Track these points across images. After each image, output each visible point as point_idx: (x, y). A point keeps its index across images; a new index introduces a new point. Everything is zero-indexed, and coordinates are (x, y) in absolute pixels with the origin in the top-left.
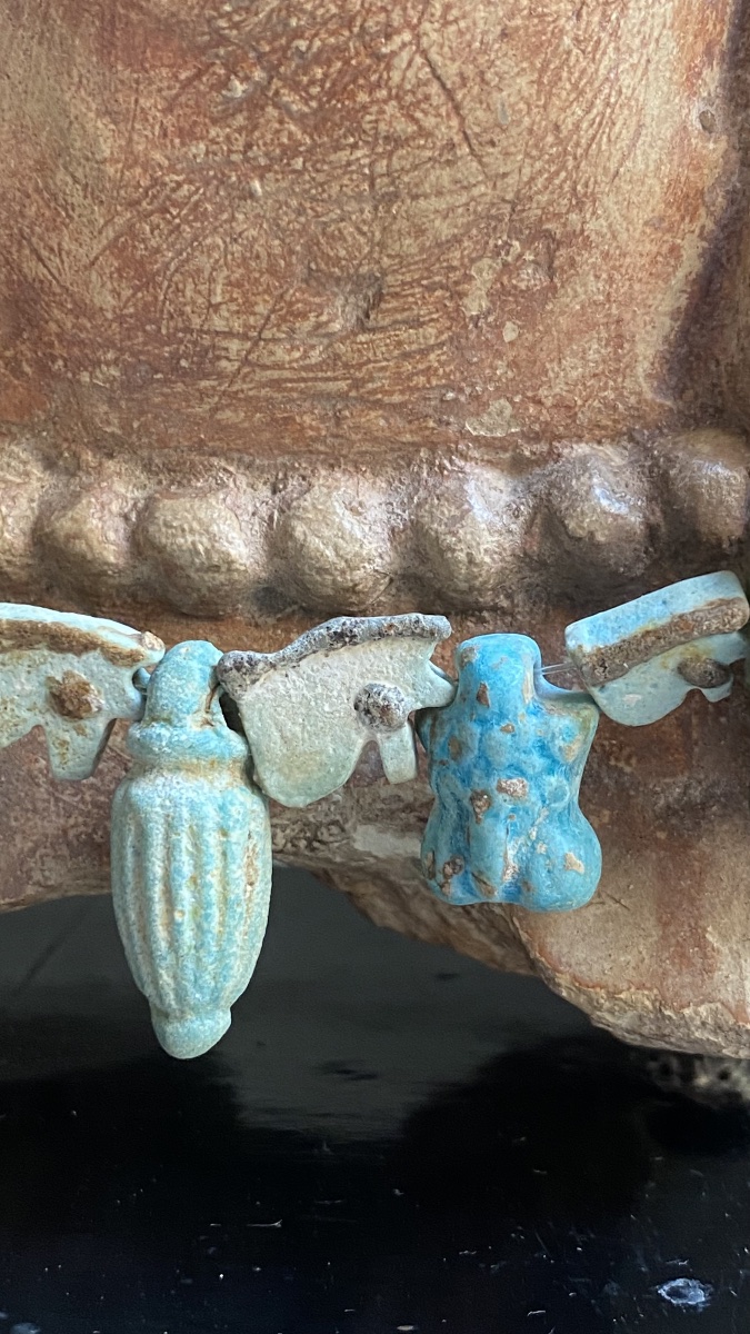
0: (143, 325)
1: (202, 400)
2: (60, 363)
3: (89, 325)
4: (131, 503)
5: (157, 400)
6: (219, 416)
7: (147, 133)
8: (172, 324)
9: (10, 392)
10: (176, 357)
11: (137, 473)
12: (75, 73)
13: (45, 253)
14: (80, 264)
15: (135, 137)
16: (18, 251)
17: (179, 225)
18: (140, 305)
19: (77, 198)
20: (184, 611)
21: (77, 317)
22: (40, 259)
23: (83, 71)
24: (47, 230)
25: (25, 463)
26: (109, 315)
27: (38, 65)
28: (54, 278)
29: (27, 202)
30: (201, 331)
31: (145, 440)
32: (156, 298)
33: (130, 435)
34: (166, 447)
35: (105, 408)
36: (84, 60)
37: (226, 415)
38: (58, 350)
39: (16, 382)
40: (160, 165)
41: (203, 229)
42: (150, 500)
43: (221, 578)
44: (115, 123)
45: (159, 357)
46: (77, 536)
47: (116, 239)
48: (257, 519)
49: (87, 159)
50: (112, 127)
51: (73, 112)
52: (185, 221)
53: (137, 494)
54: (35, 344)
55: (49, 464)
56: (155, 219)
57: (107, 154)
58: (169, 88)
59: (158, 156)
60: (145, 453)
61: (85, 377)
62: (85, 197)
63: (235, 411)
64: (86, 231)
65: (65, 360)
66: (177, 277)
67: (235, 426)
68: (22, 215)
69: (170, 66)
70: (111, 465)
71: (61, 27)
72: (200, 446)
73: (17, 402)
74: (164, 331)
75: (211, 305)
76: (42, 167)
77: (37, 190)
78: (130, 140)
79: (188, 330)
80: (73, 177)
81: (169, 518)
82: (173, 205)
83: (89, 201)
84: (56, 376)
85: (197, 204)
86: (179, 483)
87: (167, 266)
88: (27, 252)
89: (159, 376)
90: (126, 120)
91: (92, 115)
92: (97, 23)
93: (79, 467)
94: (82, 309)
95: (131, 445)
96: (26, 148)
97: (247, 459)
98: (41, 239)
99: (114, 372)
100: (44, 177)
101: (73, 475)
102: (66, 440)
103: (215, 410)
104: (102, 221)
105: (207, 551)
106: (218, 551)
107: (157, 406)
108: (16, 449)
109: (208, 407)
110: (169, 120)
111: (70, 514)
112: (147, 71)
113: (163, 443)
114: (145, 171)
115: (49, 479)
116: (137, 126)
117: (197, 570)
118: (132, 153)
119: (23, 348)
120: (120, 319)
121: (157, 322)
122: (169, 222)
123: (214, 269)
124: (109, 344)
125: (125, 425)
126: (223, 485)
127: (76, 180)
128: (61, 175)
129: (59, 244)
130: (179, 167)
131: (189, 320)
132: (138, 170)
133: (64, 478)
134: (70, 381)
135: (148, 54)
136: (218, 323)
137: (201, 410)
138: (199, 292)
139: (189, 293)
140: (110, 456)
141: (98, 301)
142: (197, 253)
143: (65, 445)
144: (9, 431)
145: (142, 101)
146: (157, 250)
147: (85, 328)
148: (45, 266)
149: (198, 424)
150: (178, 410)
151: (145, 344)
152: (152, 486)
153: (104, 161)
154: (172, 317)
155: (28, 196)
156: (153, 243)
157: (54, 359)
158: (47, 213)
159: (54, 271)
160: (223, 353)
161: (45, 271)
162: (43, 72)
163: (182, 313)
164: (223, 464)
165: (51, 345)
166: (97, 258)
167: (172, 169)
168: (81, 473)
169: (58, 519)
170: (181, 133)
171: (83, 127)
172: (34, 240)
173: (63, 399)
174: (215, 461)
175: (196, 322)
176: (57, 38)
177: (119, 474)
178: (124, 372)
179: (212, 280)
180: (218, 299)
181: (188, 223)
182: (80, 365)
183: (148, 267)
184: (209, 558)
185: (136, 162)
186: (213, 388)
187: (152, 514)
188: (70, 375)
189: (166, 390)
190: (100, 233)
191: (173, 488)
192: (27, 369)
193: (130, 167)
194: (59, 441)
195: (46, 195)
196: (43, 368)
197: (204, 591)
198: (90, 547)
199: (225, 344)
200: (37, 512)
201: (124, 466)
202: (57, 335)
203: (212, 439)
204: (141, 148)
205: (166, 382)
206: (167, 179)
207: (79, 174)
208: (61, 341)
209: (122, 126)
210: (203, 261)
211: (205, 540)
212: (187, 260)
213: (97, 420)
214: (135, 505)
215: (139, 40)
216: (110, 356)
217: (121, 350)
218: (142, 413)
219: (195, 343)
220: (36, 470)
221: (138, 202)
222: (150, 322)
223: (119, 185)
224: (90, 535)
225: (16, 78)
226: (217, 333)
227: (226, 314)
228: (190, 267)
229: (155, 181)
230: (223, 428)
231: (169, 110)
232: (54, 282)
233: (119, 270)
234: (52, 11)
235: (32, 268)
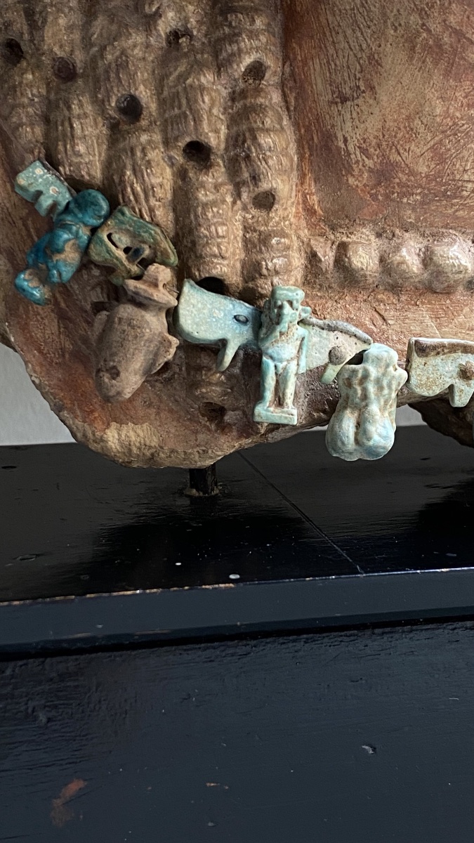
0: (436, 179)
1: (452, 207)
2: (396, 195)
3: (413, 179)
4: (418, 249)
5: (433, 208)
6: (457, 214)
7: (456, 106)
8: (448, 178)
9: (369, 207)
10: (446, 191)
11: (418, 237)
12: (432, 83)
13: (401, 151)
14: (416, 156)
15: (451, 107)
16: (390, 151)
17: (459, 140)
18: (437, 171)
19: (422, 130)
20: (438, 291)
21: (409, 176)
22: (399, 154)
23: (436, 82)
24: (406, 142)
25: (368, 236)
26: (423, 175)
27: (416, 79)
28: (404, 161)
29: (399, 131)
30: (459, 180)
31: (424, 224)
32: (444, 168)
33: (418, 223)
34: (433, 226)
35: (410, 212)
36: (437, 78)
37: (460, 213)
38: (397, 189)
39: (373, 203)
40: (458, 118)
41: (468, 141)
42: (427, 248)
43: (461, 276)
44: (444, 101)
45: (440, 191)
46: (402, 263)
47: (434, 145)
48: (470, 253)
49: (430, 115)
50: (442, 103)
51: (428, 97)
52: (462, 138)
53: (419, 246)
54: (387, 187)
55: (379, 235)
56: (451, 138)
57: (438, 113)
58: (468, 89)
59: (458, 114)
60: (422, 230)
61: (405, 200)
62: (425, 130)
63: (464, 211)
64: (422, 143)
65: (398, 193)
66: (455, 160)
67: (463, 217)
68: (395, 137)
69: (471, 81)
70: (407, 235)
71: (430, 65)
72: (446, 226)
73: (371, 211)
74: (444, 181)
75: (465, 170)
76: (409, 118)
77: (405, 127)
78: (448, 108)
79: (454, 180)
80: (422, 121)
81: (442, 253)
82: (459, 132)
83: (426, 131)
84: (393, 200)
85: (468, 132)
86: (438, 241)
87: (451, 155)
88: (394, 151)
89: (437, 198)
90: (448, 101)
91: (435, 98)
92: (446, 64)
93: (394, 236)
94: (412, 173)
95: (417, 227)
96: (403, 111)
97: (463, 230)
98: (402, 146)
99: (418, 197)
100: (409, 122)
101: (392, 239)
102: (389, 225)
103: (457, 211)
104: (430, 139)
105: (458, 265)
106: (463, 265)
107: (433, 210)
108: (364, 230)
109: (453, 210)
110: (465, 101)
111: (399, 254)
112: (461, 82)
113: (431, 225)
114: (452, 119)
115: (379, 242)
116: (453, 103)
117: (453, 273)
118: (448, 113)
119: (381, 189)
120: (427, 176)
121: (442, 177)
122: (456, 139)
123: (469, 156)
124: (420, 186)
125: (417, 219)
126: (454, 240)
127: (422, 124)
128: (417, 121)
129: (409, 148)
130: (465, 118)
131: (455, 176)
132: (449, 119)
133: (387, 241)
134: (398, 202)
135: (463, 76)
136: (466, 177)
137: (450, 211)
138: (461, 165)
139: (457, 166)
140: (407, 231)
141: (420, 170)
142: (464, 151)
143: (388, 228)
144: (363, 223)
145: (456, 94)
146: (449, 150)
147: (411, 181)
148: (400, 156)
149: (448, 217)
150: (441, 212)
151: (435, 186)
152: (425, 243)
153: (436, 116)
154: (448, 175)
155: (400, 129)
156: (448, 147)
157: (393, 193)
158: (407, 136)
159: (404, 159)
160: (464, 189)
161: (400, 158)
162: (418, 82)
163: (453, 173)
164: (454, 232)
165: (394, 188)
166: (424, 153)
167: (462, 119)
168: (395, 239)
169: (393, 256)
170: (468, 105)
171: (431, 103)
172: (399, 146)
173: (393, 209)
174: (451, 231)
175: (458, 177)
176: (427, 70)
177: (411, 238)
178: (423, 197)
179: (467, 161)
180: (468, 168)
181: (464, 139)
182: (404, 195)
183: (444, 156)
184: (459, 268)
185: (449, 116)
186: (458, 202)
187: (432, 252)
188: (398, 199)
189: (438, 204)
190: (428, 143)
191: (435, 242)
192: (380, 197)
193: (445, 118)
194: (386, 226)
195: (408, 129)
196: (387, 197)
197: (452, 282)
198: (408, 267)
199: (466, 185)
200: (378, 254)
201: (412, 235)
202: (398, 184)
203: (452, 223)
204: (452, 111)
205: (440, 200)
206: (459, 123)
207: (425, 121)
208: (399, 186)
209: (446, 103)
210: (465, 153)
211: (457, 261)
212: (460, 153)
213: (405, 217)
214: (420, 250)
215: (461, 71)
216: (418, 191)
217: (424, 189)
218: (426, 213)
219: (455, 185)
220: (373, 238)
221: (446, 131)
222: (439, 177)
223: (440, 125)
224: (408, 262)
225: (404, 84)
226: (464, 181)
227: (469, 174)
228: (461, 156)
229: (454, 124)
230: (458, 218)
231: (466, 97)
232: (403, 163)
233: (432, 157)
234: (428, 59)
235: (394, 157)
